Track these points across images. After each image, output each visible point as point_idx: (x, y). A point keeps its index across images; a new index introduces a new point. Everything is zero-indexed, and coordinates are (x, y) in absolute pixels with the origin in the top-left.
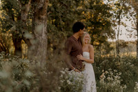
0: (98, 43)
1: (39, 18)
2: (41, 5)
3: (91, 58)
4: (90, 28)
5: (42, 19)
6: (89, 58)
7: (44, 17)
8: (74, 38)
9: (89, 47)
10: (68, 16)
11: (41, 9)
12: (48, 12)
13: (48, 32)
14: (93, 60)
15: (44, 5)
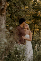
0: (38, 30)
1: (1, 15)
5: (3, 15)
6: (29, 38)
7: (4, 14)
8: (20, 27)
13: (6, 22)
15: (4, 7)
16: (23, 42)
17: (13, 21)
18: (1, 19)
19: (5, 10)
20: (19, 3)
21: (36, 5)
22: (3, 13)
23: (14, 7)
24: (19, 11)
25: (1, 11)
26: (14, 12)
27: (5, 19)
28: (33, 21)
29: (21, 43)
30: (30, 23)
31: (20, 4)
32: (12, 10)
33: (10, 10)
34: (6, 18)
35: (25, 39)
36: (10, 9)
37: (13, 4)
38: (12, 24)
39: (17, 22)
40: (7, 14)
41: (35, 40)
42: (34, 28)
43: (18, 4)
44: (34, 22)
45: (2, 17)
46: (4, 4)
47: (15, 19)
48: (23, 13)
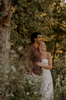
0: (61, 52)
2: (6, 14)
3: (49, 65)
4: (54, 36)
5: (6, 27)
7: (8, 25)
8: (34, 47)
10: (31, 25)
11: (6, 17)
13: (11, 39)
15: (9, 13)
16: (38, 71)
17: (22, 37)
18: (3, 34)
19: (10, 19)
20: (32, 8)
21: (58, 12)
22: (6, 24)
23: (23, 15)
24: (31, 20)
25: (4, 20)
26: (23, 22)
27: (10, 34)
28: (54, 37)
29: (35, 73)
30: (50, 40)
32: (21, 18)
33: (17, 19)
34: (11, 32)
36: (17, 17)
37: (22, 9)
38: (20, 42)
39: (29, 38)
40: (12, 25)
41: (56, 69)
42: (56, 49)
43: (30, 9)
44: (55, 40)
45: (4, 30)
46: (8, 10)
47: (24, 34)
48: (38, 24)
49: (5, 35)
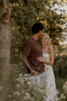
2: (5, 11)
8: (33, 39)
9: (49, 49)
11: (5, 14)
12: (11, 17)
14: (53, 62)
18: (3, 30)
31: (31, 8)
32: (20, 16)
33: (16, 17)
35: (43, 63)
43: (28, 8)
49: (5, 31)
